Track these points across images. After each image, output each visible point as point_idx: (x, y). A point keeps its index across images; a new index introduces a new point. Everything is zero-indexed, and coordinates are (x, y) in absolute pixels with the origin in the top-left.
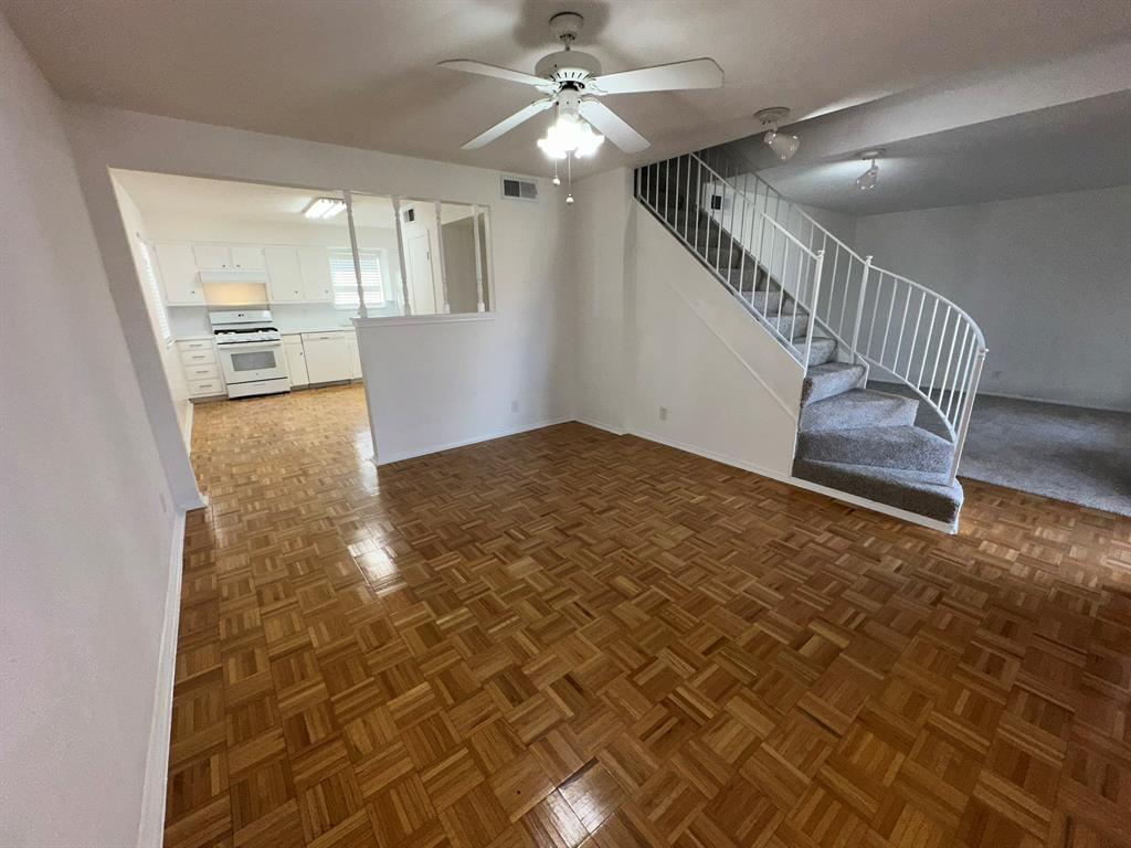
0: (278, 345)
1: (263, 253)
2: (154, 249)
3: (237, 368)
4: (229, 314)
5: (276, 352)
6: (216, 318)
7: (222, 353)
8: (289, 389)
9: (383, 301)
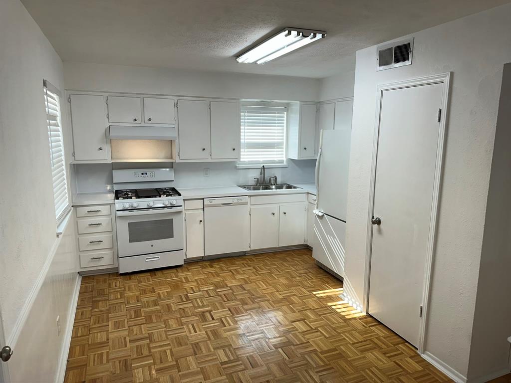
0: (180, 212)
1: (176, 105)
2: (69, 100)
3: (132, 239)
4: (132, 172)
5: (176, 220)
6: (120, 176)
7: (119, 223)
8: (182, 263)
9: (285, 159)
